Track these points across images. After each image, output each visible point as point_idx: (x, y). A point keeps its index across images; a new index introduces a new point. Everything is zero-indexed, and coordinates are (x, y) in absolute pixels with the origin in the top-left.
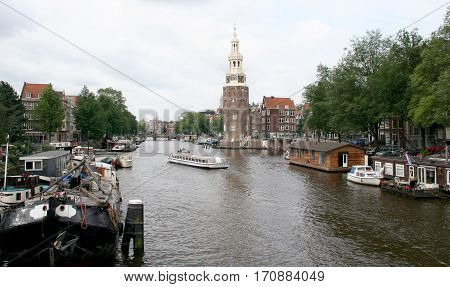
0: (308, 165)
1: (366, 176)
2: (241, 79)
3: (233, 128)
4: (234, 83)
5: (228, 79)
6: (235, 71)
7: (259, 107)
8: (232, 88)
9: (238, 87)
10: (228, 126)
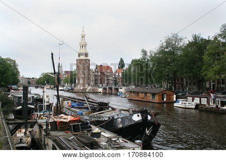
0: (143, 100)
1: (187, 104)
2: (86, 55)
3: (81, 81)
4: (83, 57)
5: (79, 55)
6: (83, 51)
7: (94, 71)
8: (82, 60)
9: (85, 60)
10: (79, 80)
